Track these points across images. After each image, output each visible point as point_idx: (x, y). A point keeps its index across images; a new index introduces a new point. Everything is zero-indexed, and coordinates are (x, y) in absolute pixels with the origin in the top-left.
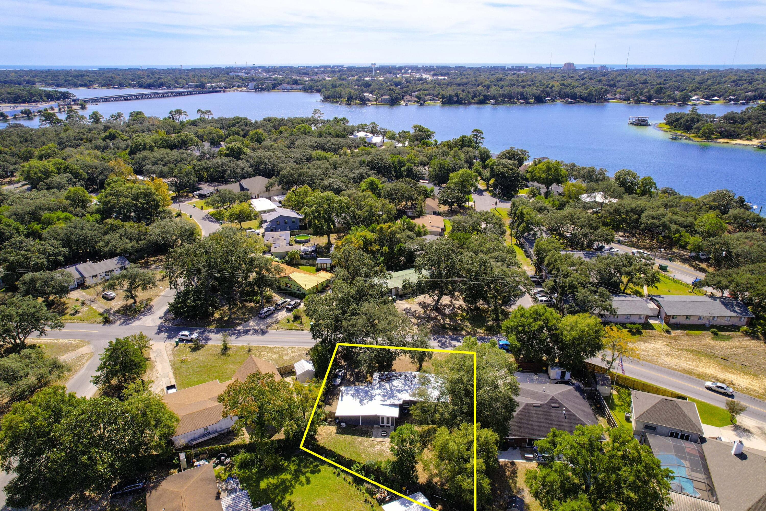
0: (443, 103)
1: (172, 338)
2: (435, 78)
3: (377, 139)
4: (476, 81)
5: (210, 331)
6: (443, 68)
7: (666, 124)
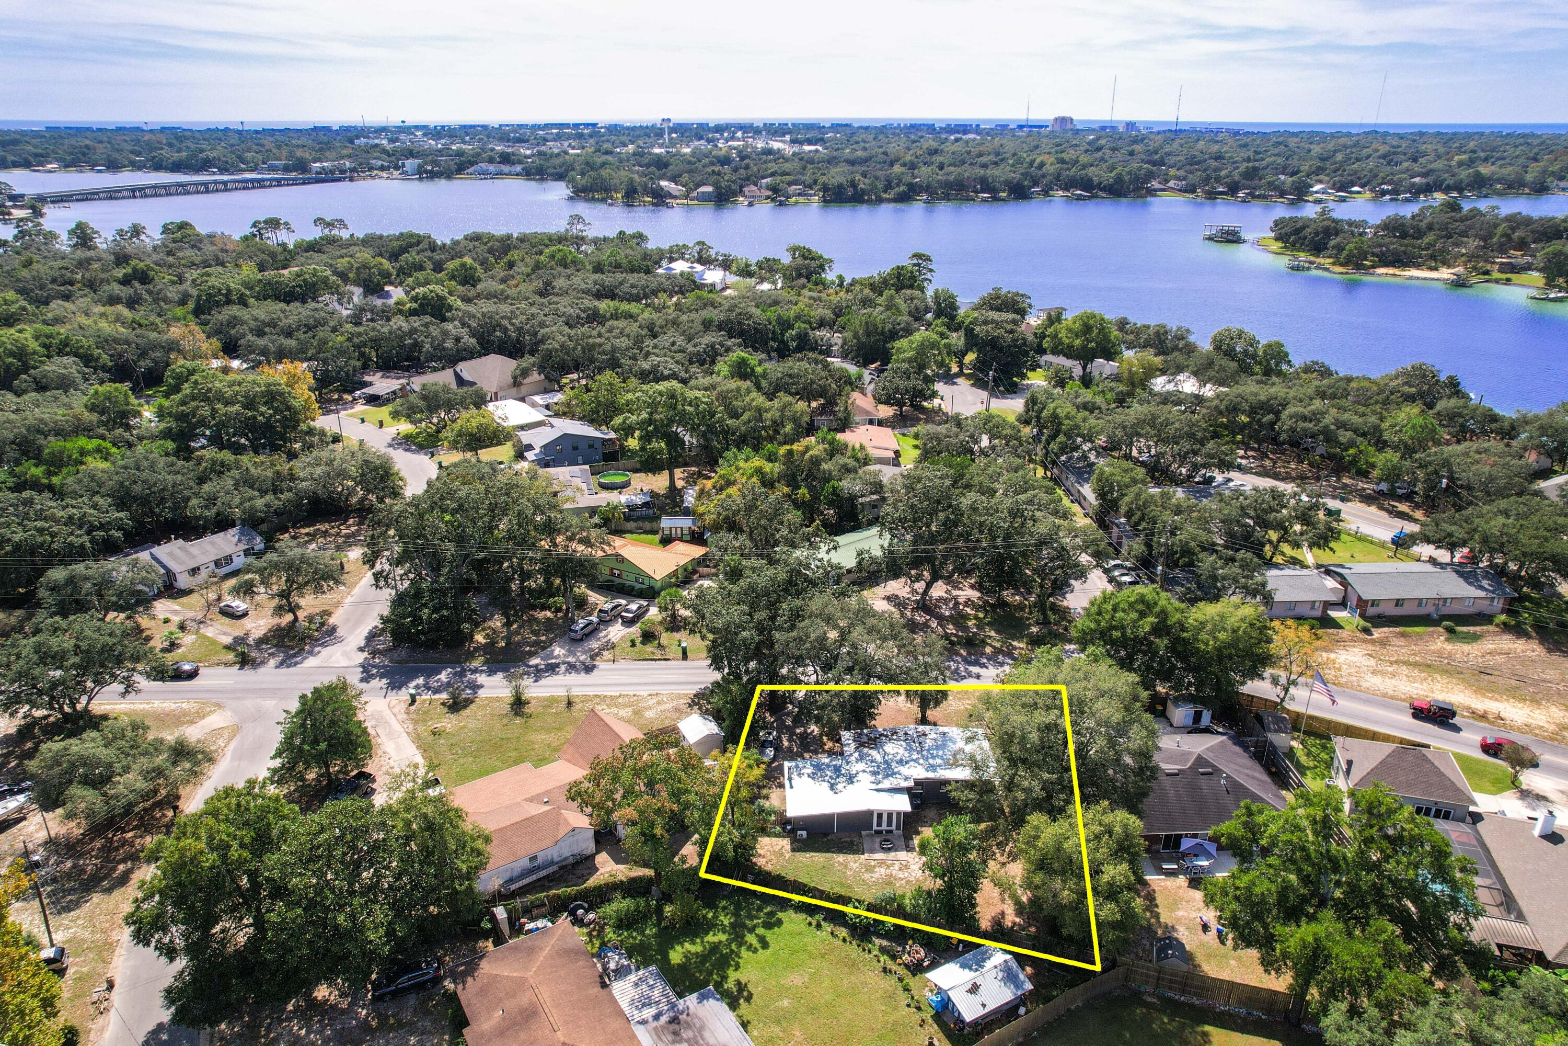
0: (825, 201)
1: (400, 688)
2: (796, 148)
3: (714, 276)
4: (885, 153)
5: (475, 671)
6: (810, 127)
7: (1277, 239)
